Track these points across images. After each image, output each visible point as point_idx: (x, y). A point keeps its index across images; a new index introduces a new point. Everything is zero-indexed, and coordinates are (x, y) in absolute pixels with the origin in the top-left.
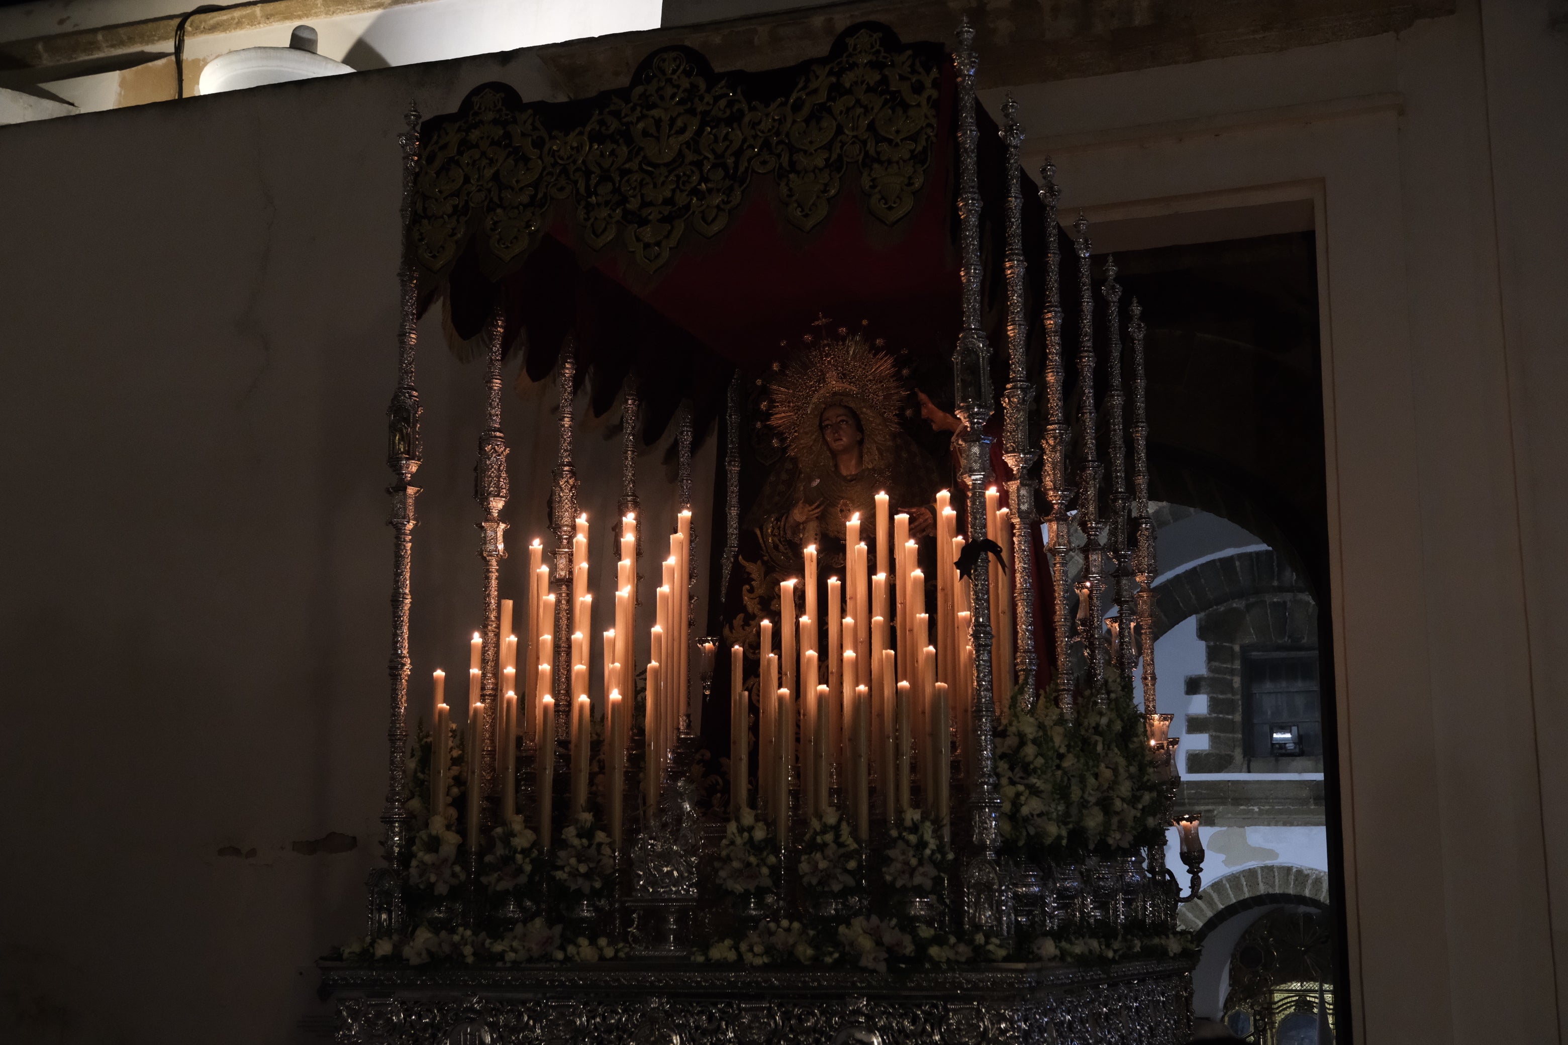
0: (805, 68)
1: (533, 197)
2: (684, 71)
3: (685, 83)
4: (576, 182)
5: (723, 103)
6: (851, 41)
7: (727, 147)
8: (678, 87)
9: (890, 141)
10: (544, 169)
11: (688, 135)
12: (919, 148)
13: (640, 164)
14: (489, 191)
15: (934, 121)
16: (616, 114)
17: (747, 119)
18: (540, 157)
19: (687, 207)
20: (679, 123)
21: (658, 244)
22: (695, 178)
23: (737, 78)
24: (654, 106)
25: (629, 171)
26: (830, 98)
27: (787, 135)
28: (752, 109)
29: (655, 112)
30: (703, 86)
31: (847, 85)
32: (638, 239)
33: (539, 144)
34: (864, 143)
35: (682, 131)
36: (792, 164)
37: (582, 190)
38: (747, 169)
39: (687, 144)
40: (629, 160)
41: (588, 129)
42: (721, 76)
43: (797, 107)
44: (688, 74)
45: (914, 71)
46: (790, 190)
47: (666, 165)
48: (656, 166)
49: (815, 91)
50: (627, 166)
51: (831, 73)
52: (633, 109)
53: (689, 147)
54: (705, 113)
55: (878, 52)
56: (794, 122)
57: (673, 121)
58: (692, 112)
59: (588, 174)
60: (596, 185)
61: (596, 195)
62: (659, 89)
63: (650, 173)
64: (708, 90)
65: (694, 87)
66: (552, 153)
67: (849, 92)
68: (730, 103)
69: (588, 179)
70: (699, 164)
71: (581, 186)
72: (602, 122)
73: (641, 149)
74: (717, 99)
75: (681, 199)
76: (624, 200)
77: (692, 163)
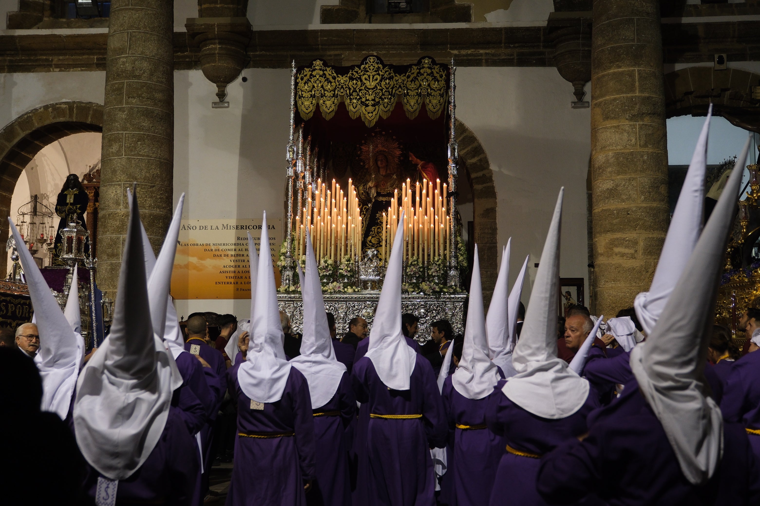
0: (410, 66)
1: (334, 94)
2: (376, 63)
3: (376, 66)
4: (346, 91)
5: (387, 73)
6: (423, 61)
7: (389, 86)
8: (374, 67)
9: (434, 90)
10: (336, 86)
11: (378, 81)
12: (442, 92)
13: (365, 88)
14: (321, 91)
15: (445, 86)
16: (357, 72)
17: (395, 78)
18: (335, 82)
19: (379, 102)
20: (375, 78)
21: (372, 113)
22: (381, 94)
23: (391, 66)
24: (368, 71)
25: (362, 90)
26: (417, 76)
27: (406, 84)
28: (396, 76)
29: (368, 73)
30: (382, 68)
31: (422, 73)
32: (366, 111)
33: (334, 78)
34: (427, 89)
35: (376, 80)
36: (408, 93)
37: (348, 94)
38: (395, 93)
39: (378, 83)
40: (361, 86)
41: (348, 75)
42: (386, 65)
43: (408, 77)
44: (377, 63)
45: (440, 71)
46: (408, 100)
47: (372, 89)
48: (369, 89)
49: (413, 73)
50: (361, 88)
51: (417, 69)
52: (362, 71)
53: (378, 85)
54: (383, 75)
55: (430, 64)
56: (408, 81)
57: (373, 76)
58: (379, 74)
59: (350, 89)
60: (352, 92)
61: (353, 96)
62: (369, 67)
63: (368, 91)
64: (383, 69)
65: (379, 68)
66: (339, 81)
67: (423, 75)
68: (390, 74)
69: (350, 91)
70: (382, 90)
71: (348, 91)
72: (352, 74)
73: (365, 83)
74: (386, 72)
75: (377, 100)
76: (361, 98)
77: (379, 90)
